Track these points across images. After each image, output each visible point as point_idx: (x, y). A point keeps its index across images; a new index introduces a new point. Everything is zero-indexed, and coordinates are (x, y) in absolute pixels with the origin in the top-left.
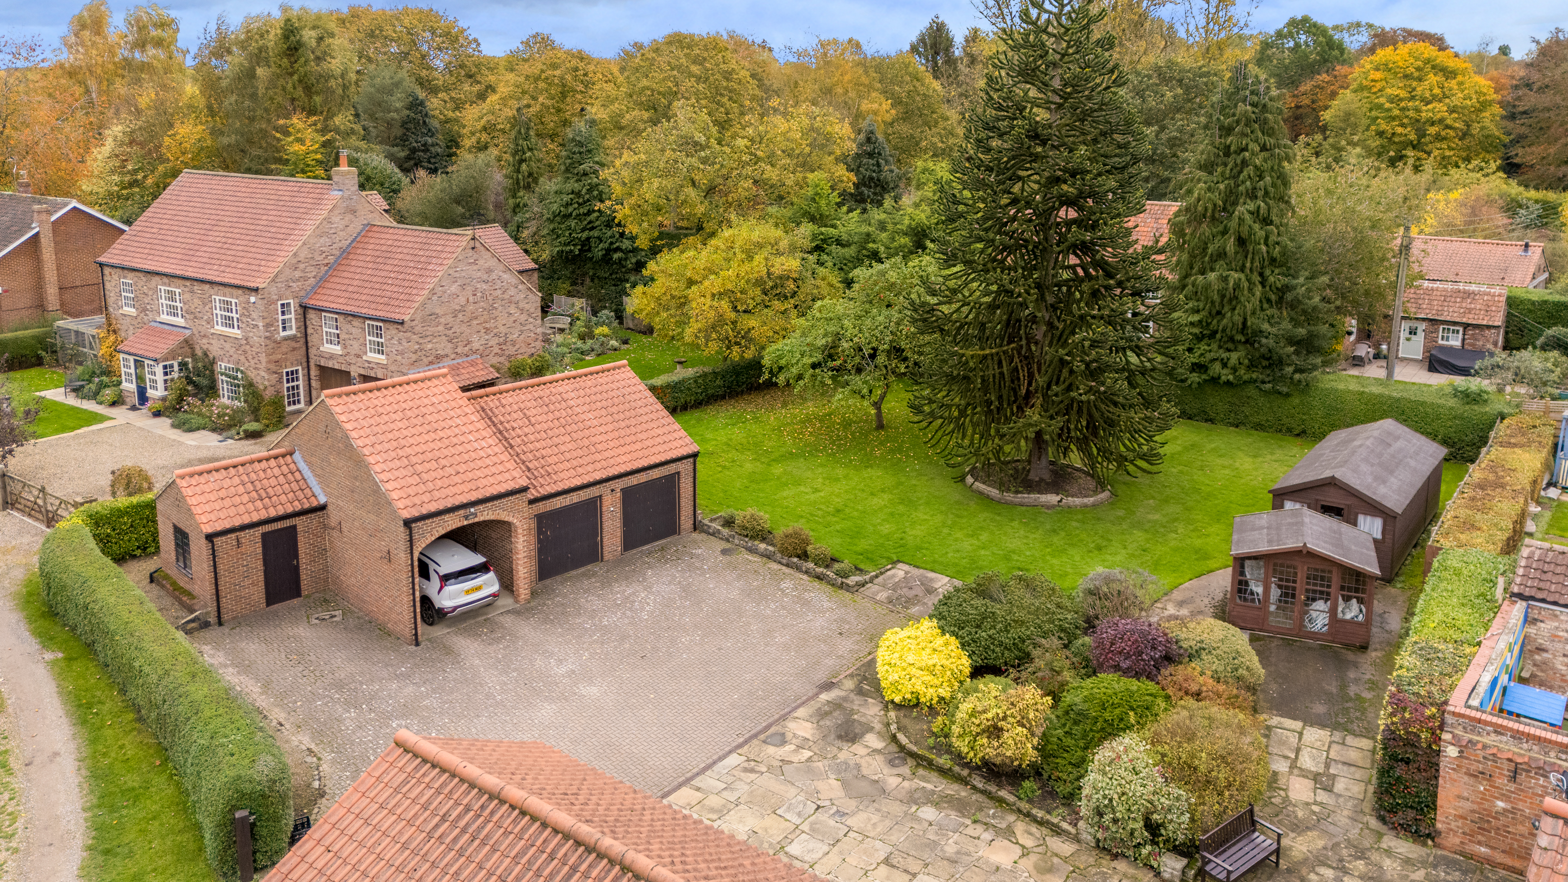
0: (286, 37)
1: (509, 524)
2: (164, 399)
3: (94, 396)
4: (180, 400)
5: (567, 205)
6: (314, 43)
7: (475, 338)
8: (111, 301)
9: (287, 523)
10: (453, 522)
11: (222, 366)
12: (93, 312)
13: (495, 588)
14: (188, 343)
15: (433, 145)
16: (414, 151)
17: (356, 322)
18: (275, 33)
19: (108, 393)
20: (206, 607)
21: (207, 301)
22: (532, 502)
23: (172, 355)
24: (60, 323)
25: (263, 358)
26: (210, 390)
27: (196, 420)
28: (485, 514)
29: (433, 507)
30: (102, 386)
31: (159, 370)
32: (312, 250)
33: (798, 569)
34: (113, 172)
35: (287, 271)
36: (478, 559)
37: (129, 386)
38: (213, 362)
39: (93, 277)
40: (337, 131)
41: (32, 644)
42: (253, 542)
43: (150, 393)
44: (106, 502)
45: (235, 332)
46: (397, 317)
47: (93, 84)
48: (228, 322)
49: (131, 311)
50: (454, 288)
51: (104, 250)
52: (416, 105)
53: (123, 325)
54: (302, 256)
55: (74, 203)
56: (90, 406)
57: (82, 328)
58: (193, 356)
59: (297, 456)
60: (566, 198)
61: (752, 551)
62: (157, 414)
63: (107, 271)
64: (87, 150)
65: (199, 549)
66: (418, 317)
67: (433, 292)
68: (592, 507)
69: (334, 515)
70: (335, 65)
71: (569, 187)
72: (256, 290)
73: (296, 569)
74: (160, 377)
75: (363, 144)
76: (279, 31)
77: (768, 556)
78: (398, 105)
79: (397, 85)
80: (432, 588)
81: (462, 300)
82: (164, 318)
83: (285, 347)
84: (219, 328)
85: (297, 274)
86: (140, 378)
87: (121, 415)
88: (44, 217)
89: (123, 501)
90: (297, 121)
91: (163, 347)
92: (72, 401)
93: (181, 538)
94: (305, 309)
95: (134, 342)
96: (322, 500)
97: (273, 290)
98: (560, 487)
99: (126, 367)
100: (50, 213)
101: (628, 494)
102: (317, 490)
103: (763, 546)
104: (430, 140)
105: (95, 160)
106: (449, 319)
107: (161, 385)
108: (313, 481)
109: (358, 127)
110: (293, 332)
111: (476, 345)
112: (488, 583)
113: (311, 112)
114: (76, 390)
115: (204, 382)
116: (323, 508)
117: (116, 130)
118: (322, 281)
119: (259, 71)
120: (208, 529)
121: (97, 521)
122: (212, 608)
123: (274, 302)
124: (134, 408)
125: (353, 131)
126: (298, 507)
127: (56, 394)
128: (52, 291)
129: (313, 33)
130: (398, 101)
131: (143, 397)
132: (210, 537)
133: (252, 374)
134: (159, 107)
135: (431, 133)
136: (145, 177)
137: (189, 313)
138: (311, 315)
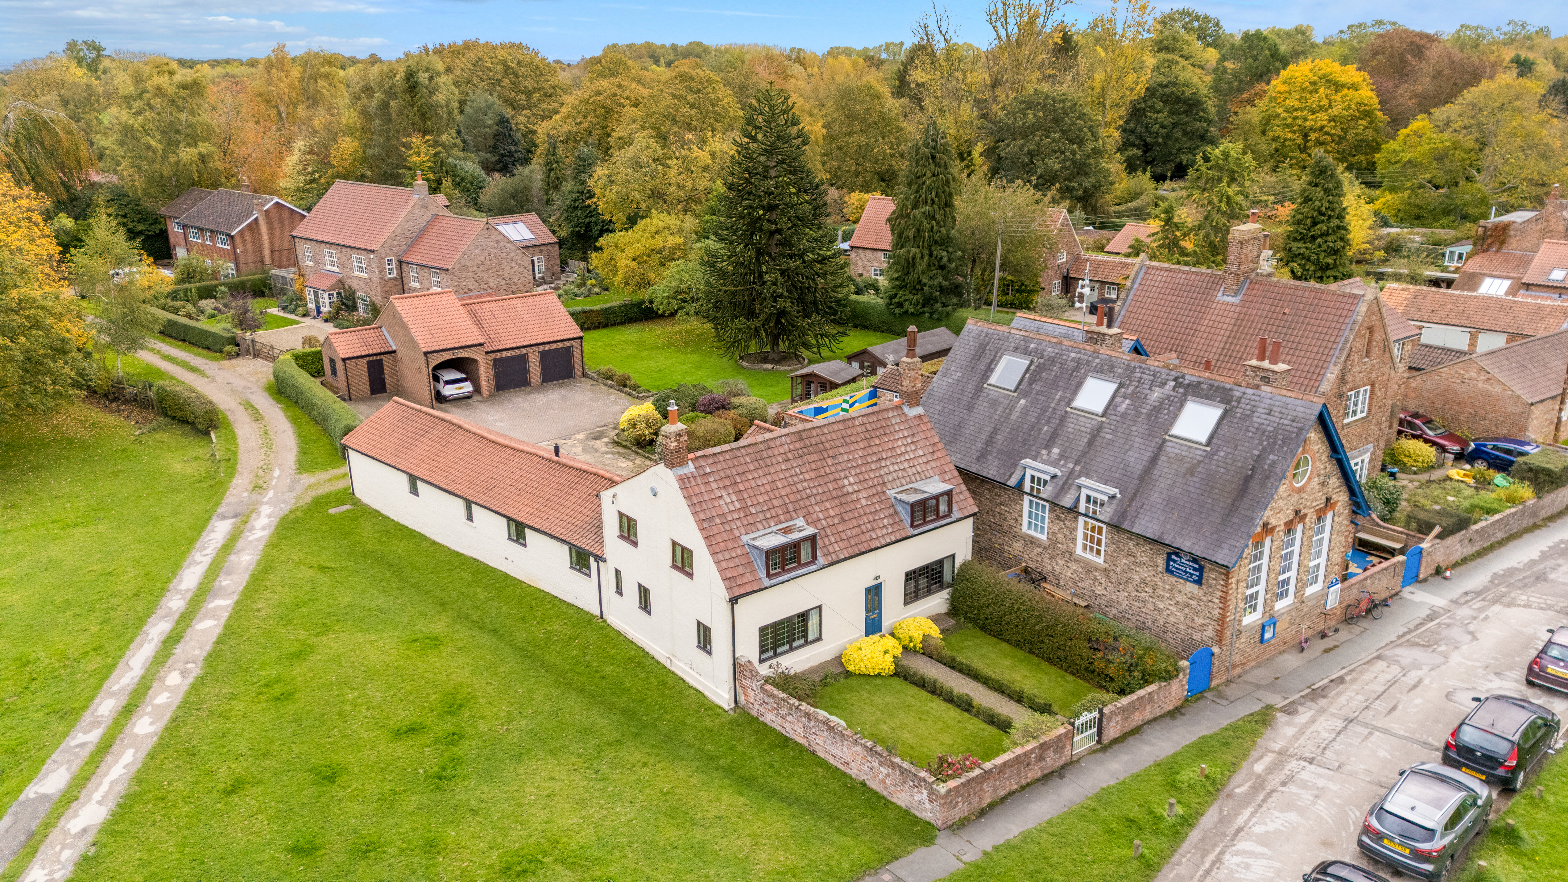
0: (408, 79)
1: (475, 361)
2: (329, 313)
3: (293, 312)
4: (338, 313)
5: (575, 200)
6: (427, 81)
7: (491, 280)
8: (300, 258)
9: (378, 358)
10: (447, 356)
11: (359, 294)
12: (291, 266)
13: (471, 389)
14: (341, 282)
15: (516, 152)
16: (503, 156)
17: (426, 270)
18: (400, 76)
19: (301, 310)
20: (344, 391)
21: (349, 258)
22: (487, 353)
23: (332, 288)
24: (273, 272)
25: (379, 289)
26: (354, 308)
27: (346, 323)
28: (463, 354)
29: (437, 348)
30: (297, 306)
31: (326, 296)
32: (403, 229)
33: (622, 391)
34: (299, 173)
35: (390, 241)
36: (463, 376)
37: (312, 306)
38: (354, 293)
39: (289, 245)
40: (443, 145)
41: (274, 402)
42: (363, 364)
43: (322, 309)
44: (299, 348)
45: (364, 275)
46: (445, 267)
47: (283, 108)
48: (361, 269)
49: (311, 264)
50: (477, 251)
51: (294, 228)
52: (503, 122)
53: (307, 272)
54: (398, 231)
55: (276, 199)
56: (292, 317)
57: (285, 275)
58: (344, 289)
59: (383, 329)
60: (575, 196)
61: (605, 385)
62: (326, 321)
63: (297, 240)
64: (282, 159)
65: (339, 366)
66: (457, 267)
67: (464, 253)
68: (523, 358)
69: (399, 355)
70: (441, 97)
71: (576, 189)
72: (373, 251)
73: (383, 380)
74: (327, 300)
75: (461, 154)
76: (403, 75)
77: (612, 387)
78: (490, 122)
79: (490, 107)
80: (440, 386)
81: (482, 258)
82: (329, 267)
83: (391, 283)
84: (357, 273)
85: (396, 243)
86: (317, 302)
87: (308, 321)
88: (260, 207)
89: (307, 350)
90: (416, 140)
91: (328, 283)
92: (282, 314)
93: (332, 361)
94: (400, 262)
95: (312, 280)
96: (394, 348)
97: (383, 251)
98: (504, 347)
99: (309, 296)
100: (263, 205)
101: (543, 354)
102: (392, 344)
103: (610, 382)
104: (513, 148)
105: (287, 165)
106: (475, 269)
107: (327, 305)
108: (390, 340)
109: (459, 141)
110: (395, 275)
111: (492, 284)
112: (467, 387)
113: (425, 133)
114: (284, 309)
115: (350, 303)
116: (394, 352)
117: (300, 144)
118: (410, 248)
119: (393, 103)
120: (343, 356)
121: (297, 357)
122: (346, 392)
123: (383, 258)
124: (314, 318)
125: (455, 145)
126: (383, 350)
127: (274, 311)
128: (267, 252)
129: (427, 75)
130: (490, 120)
131: (319, 312)
132: (344, 360)
133: (374, 299)
134: (328, 128)
135: (515, 143)
136: (320, 177)
137: (341, 265)
138: (404, 266)
